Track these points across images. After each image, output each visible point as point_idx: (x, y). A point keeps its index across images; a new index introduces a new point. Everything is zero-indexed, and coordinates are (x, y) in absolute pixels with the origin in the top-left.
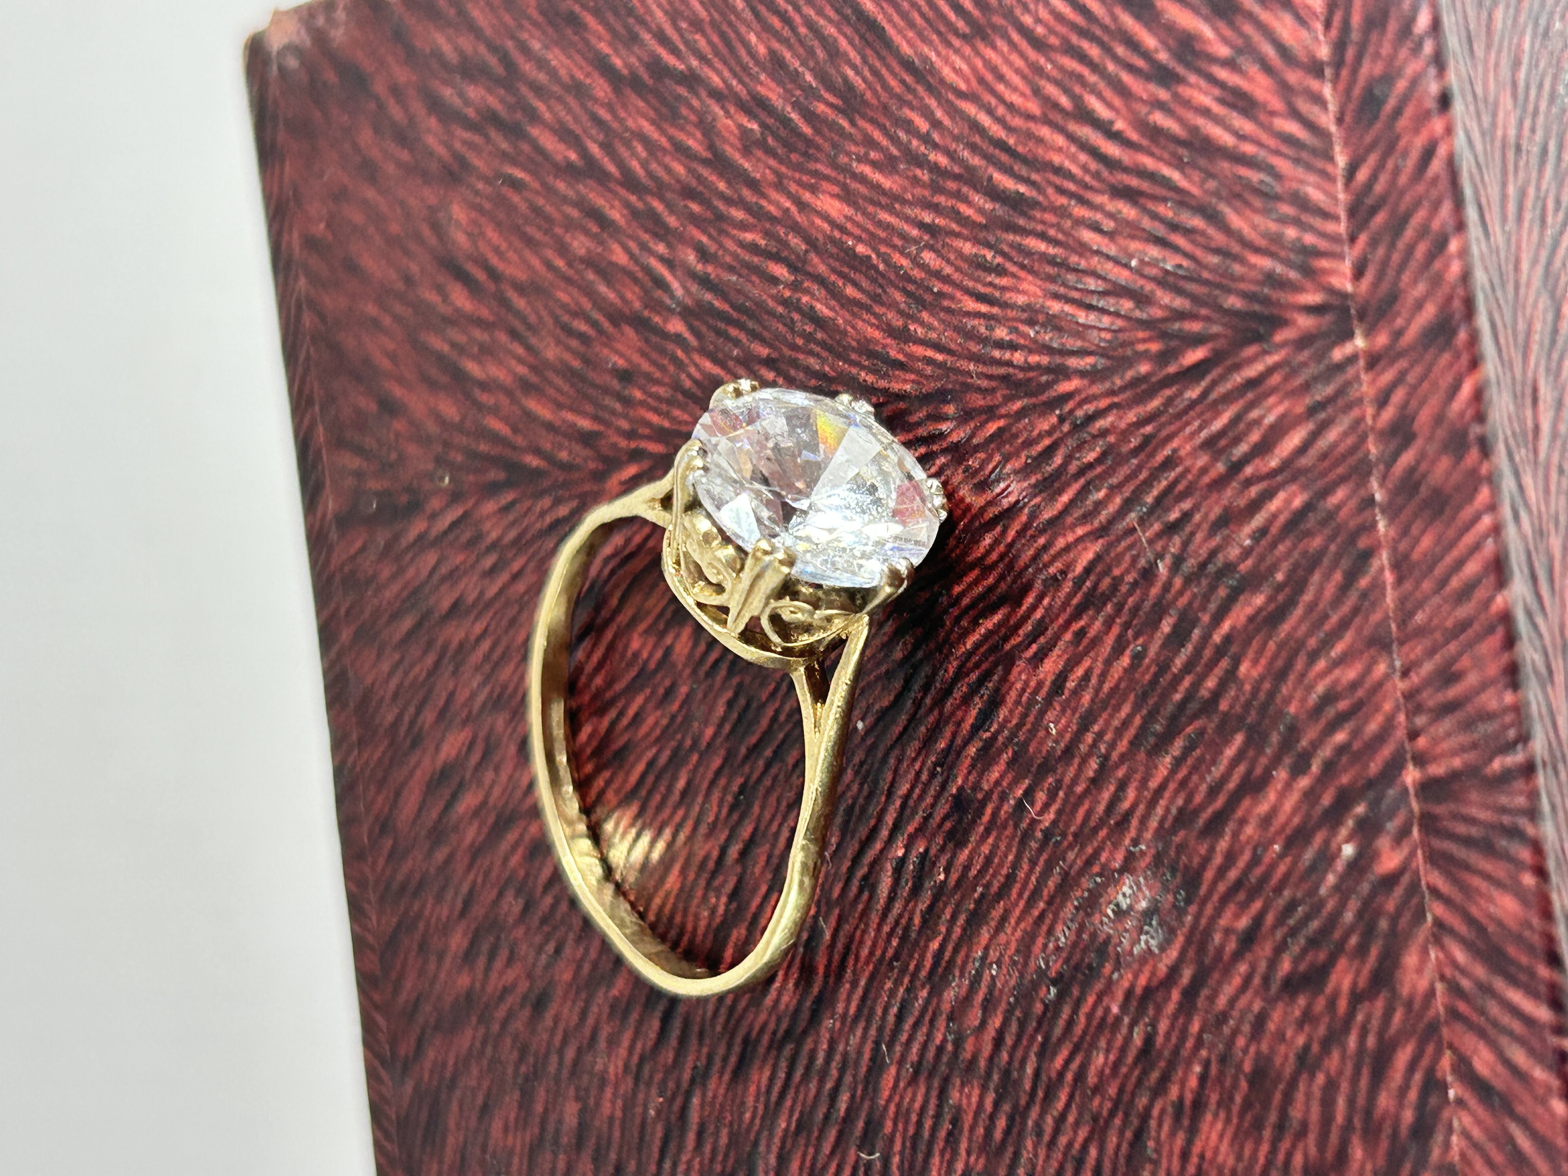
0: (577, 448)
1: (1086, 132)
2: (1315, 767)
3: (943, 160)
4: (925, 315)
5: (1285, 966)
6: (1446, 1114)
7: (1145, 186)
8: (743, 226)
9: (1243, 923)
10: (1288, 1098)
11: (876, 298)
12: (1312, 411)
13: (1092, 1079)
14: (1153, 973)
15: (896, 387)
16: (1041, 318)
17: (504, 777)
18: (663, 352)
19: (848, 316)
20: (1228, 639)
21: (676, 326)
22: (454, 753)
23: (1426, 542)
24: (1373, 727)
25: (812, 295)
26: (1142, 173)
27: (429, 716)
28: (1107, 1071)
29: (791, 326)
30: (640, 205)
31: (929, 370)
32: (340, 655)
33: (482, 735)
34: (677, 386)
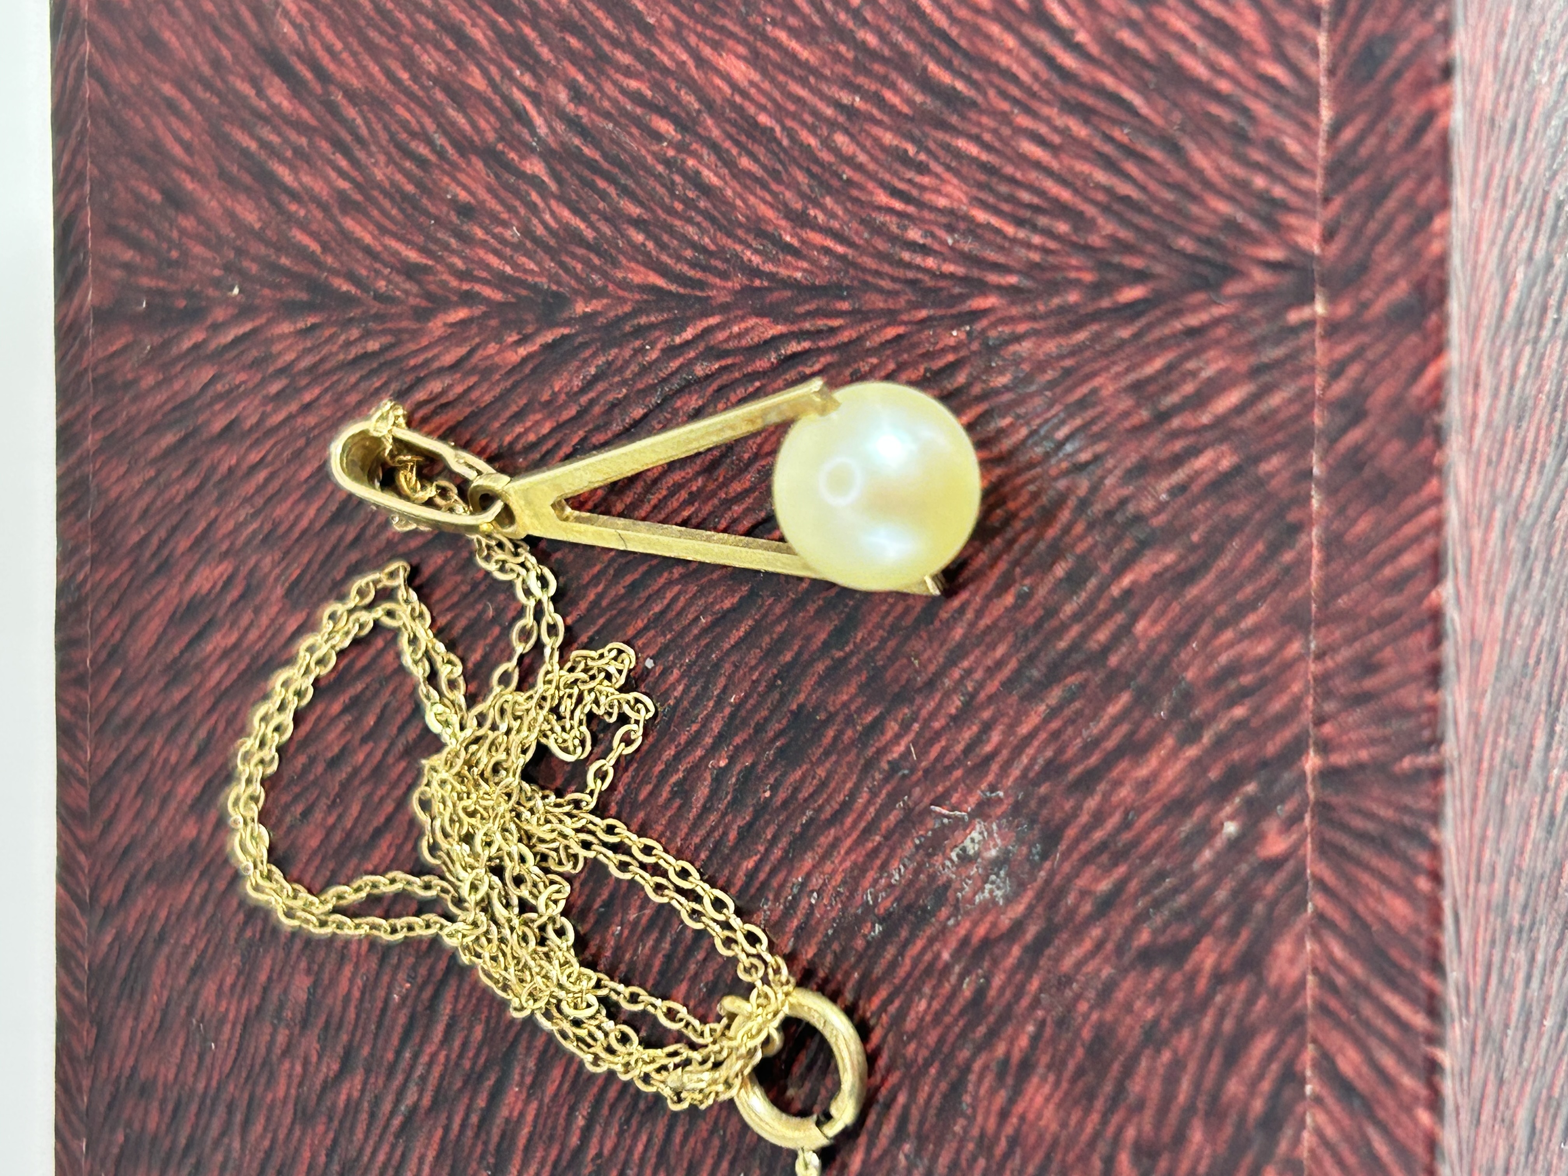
0: (398, 279)
1: (1042, 38)
2: (1207, 738)
3: (872, 40)
4: (828, 201)
5: (1144, 936)
6: (1299, 1109)
7: (1101, 105)
8: (628, 72)
9: (1104, 886)
10: (1128, 1071)
11: (776, 175)
12: (1255, 372)
13: (910, 1024)
14: (994, 925)
15: (783, 272)
16: (962, 226)
17: (264, 620)
18: (516, 193)
19: (739, 189)
20: (1128, 593)
21: (535, 167)
22: (207, 586)
23: (1363, 525)
24: (1277, 706)
25: (699, 158)
26: (1100, 90)
27: (183, 543)
28: (928, 1018)
29: (671, 188)
30: (509, 29)
31: (825, 262)
32: (80, 462)
33: (244, 570)
34: (527, 232)
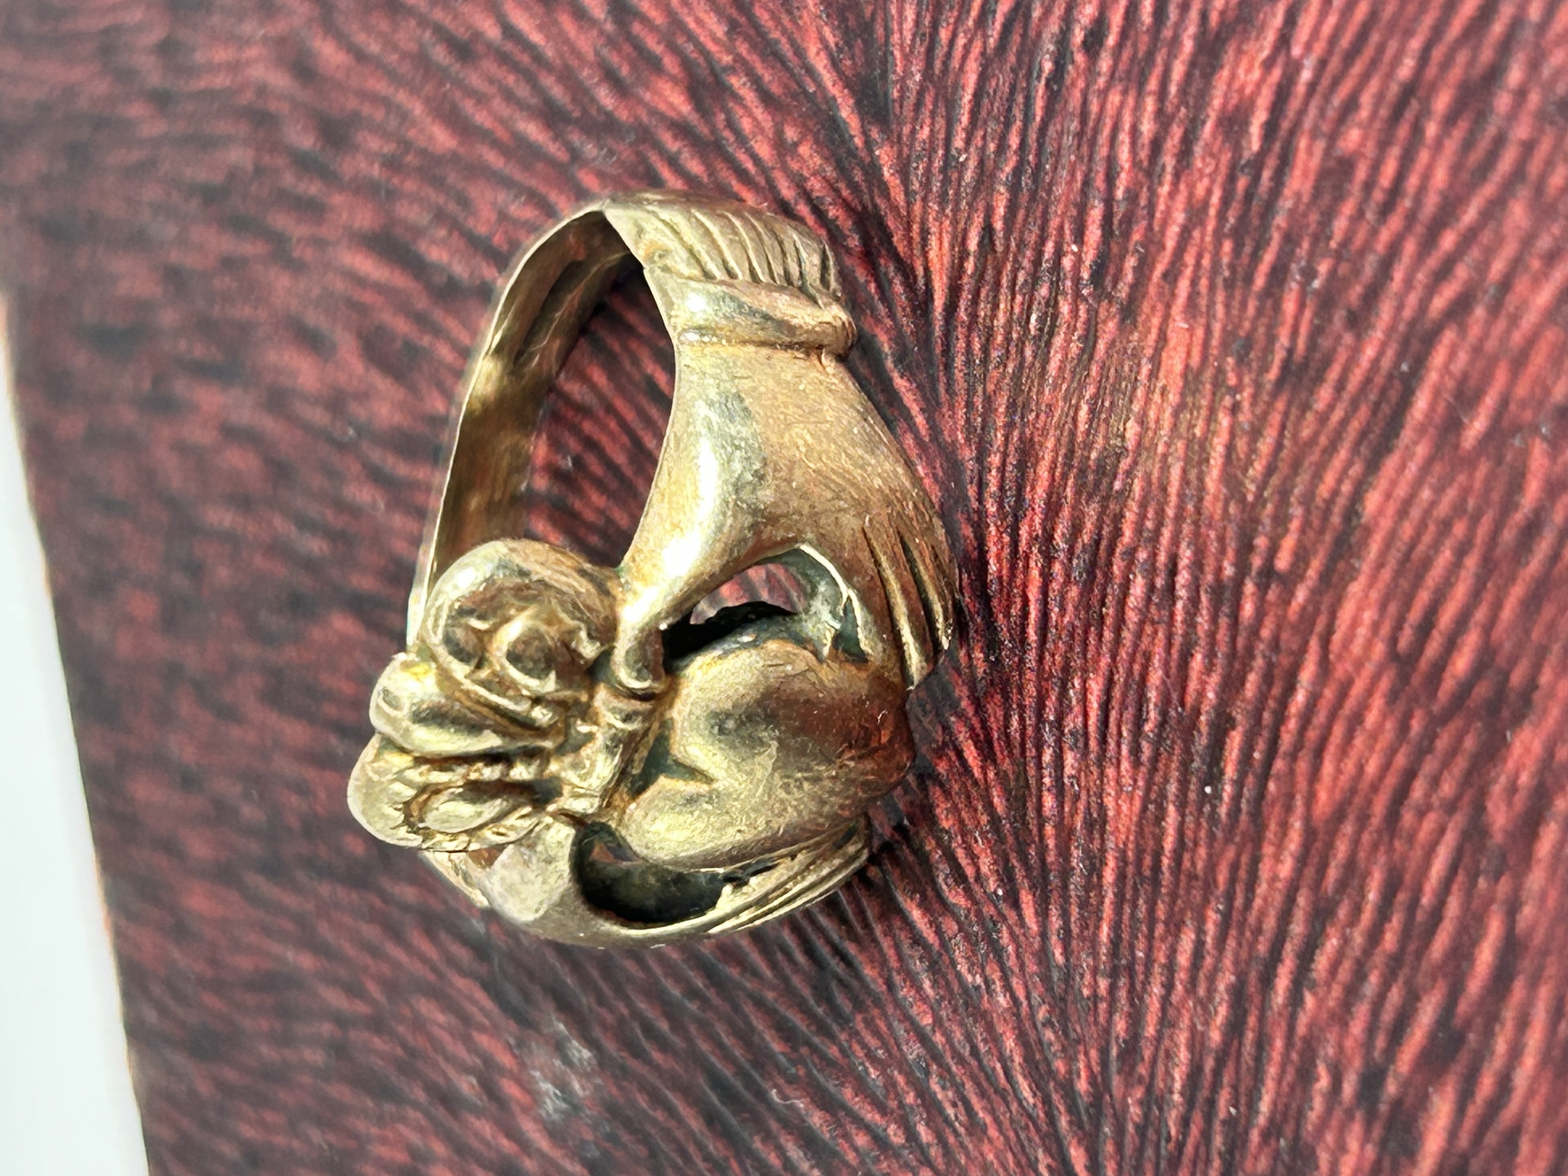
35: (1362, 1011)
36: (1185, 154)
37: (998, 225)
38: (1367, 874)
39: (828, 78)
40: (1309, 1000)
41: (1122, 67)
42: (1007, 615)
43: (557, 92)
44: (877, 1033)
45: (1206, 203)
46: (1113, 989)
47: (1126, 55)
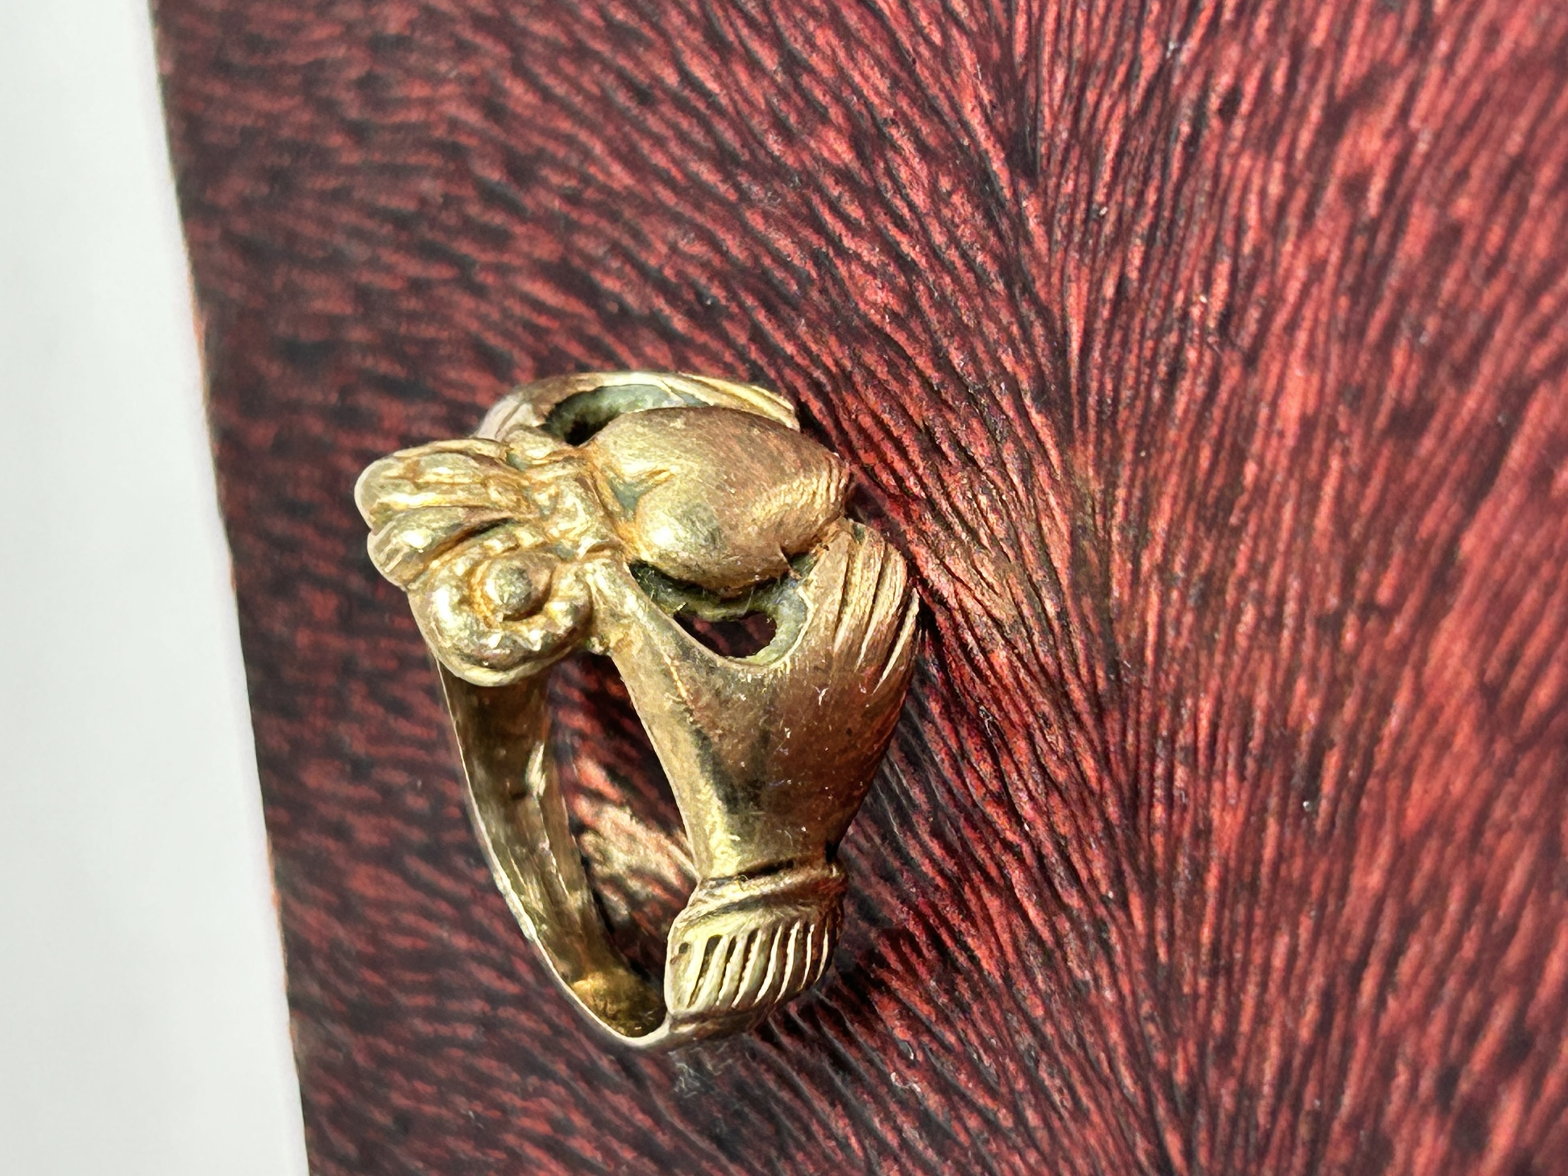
35: (1440, 1015)
36: (1308, 215)
37: (1134, 275)
38: (1449, 886)
39: (981, 132)
40: (1392, 1003)
41: (1254, 133)
42: (1127, 638)
43: (729, 137)
44: (992, 1023)
45: (1324, 262)
46: (1212, 988)
47: (1257, 122)
